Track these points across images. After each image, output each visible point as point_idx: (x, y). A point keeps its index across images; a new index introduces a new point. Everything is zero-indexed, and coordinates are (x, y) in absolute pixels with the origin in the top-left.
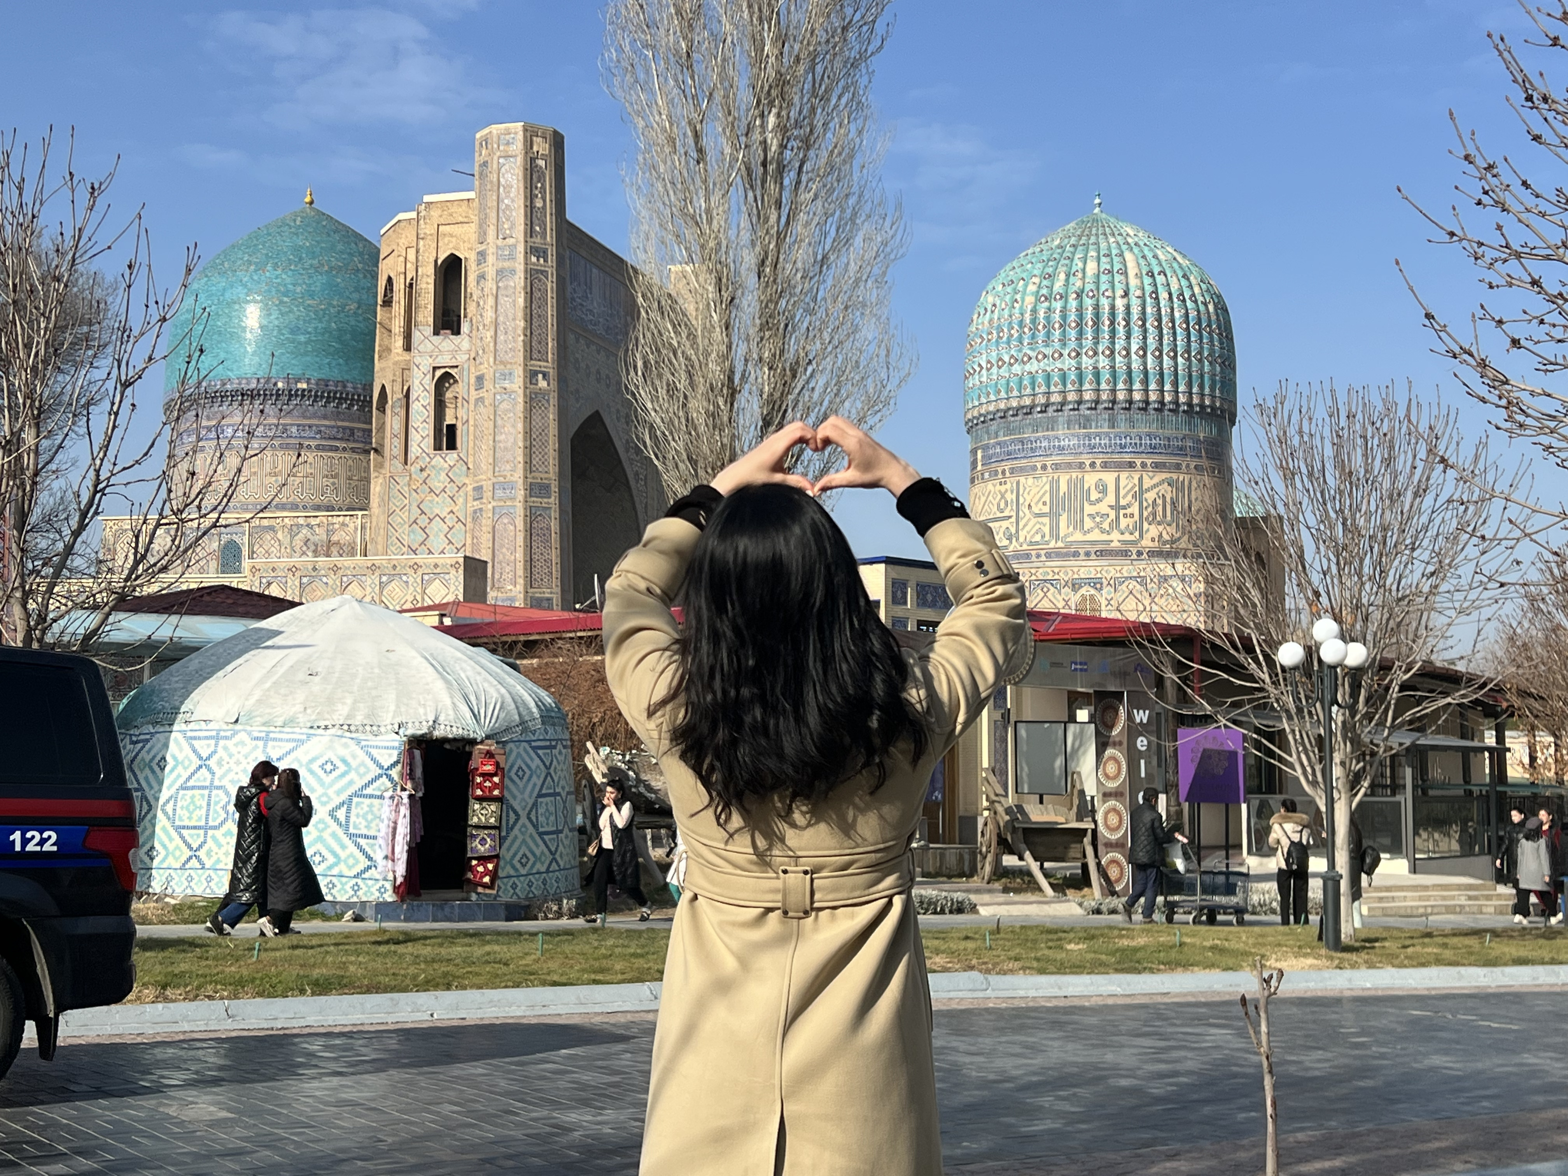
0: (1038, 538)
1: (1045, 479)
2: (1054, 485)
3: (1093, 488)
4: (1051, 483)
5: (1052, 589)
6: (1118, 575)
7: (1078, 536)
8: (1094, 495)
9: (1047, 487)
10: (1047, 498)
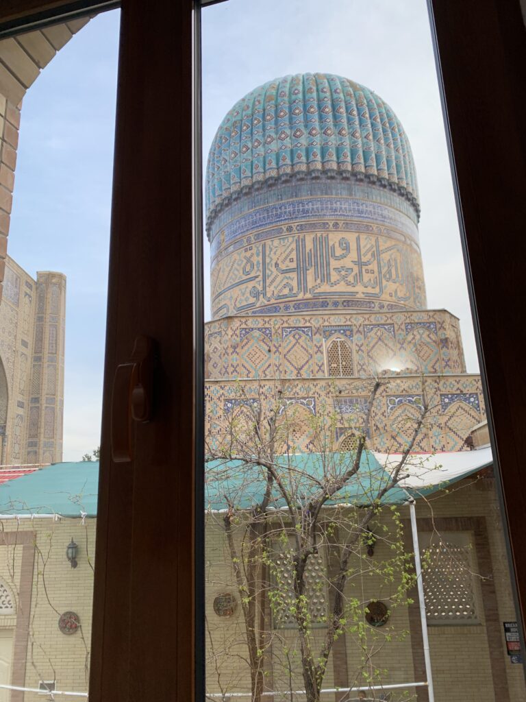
0: (286, 291)
1: (291, 239)
2: (300, 244)
3: (337, 245)
4: (297, 241)
5: (304, 337)
6: (366, 322)
7: (325, 288)
8: (338, 252)
9: (294, 245)
10: (294, 255)
